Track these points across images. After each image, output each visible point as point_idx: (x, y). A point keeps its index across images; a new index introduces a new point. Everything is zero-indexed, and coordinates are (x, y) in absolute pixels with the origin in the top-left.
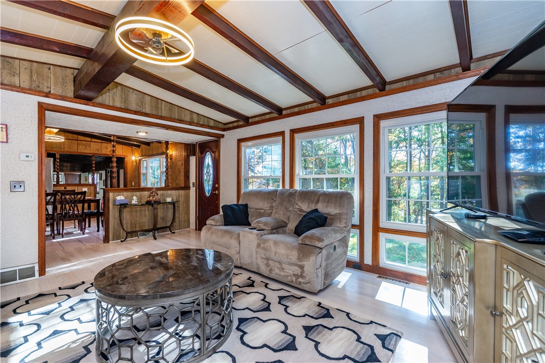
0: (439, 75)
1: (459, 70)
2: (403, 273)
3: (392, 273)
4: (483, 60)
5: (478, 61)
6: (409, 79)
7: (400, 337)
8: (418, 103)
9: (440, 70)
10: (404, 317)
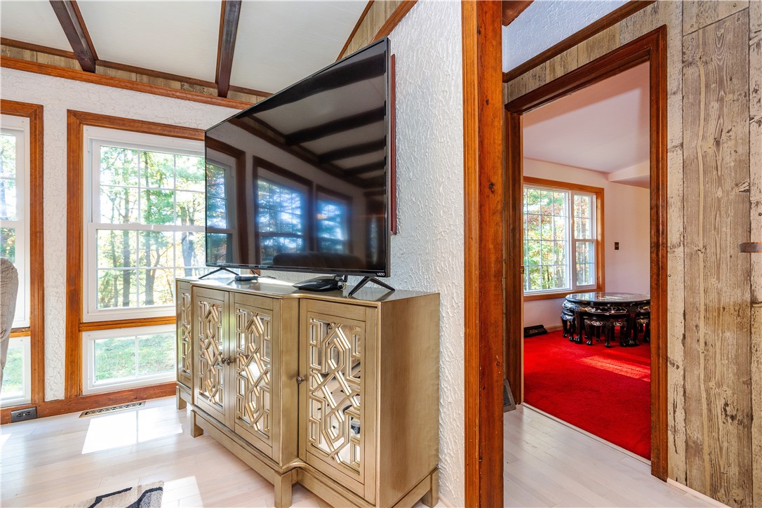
0: (187, 86)
1: (215, 91)
2: (132, 390)
3: (111, 397)
4: (239, 92)
5: (235, 91)
6: (142, 74)
7: (160, 489)
8: (156, 116)
9: (190, 81)
10: (145, 458)
